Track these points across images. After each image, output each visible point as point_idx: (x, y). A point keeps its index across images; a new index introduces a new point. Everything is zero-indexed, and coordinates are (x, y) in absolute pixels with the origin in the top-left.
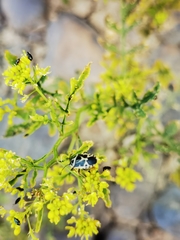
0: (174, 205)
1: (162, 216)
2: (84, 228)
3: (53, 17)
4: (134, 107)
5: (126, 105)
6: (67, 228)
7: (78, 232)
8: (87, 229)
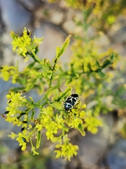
0: (121, 154)
1: (113, 162)
2: (67, 151)
3: (38, 25)
4: (97, 71)
5: (91, 71)
6: (55, 151)
7: (63, 153)
8: (69, 151)
